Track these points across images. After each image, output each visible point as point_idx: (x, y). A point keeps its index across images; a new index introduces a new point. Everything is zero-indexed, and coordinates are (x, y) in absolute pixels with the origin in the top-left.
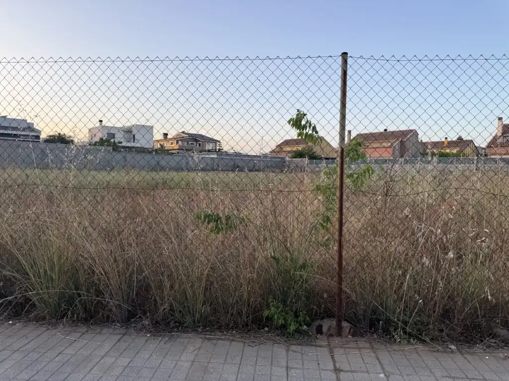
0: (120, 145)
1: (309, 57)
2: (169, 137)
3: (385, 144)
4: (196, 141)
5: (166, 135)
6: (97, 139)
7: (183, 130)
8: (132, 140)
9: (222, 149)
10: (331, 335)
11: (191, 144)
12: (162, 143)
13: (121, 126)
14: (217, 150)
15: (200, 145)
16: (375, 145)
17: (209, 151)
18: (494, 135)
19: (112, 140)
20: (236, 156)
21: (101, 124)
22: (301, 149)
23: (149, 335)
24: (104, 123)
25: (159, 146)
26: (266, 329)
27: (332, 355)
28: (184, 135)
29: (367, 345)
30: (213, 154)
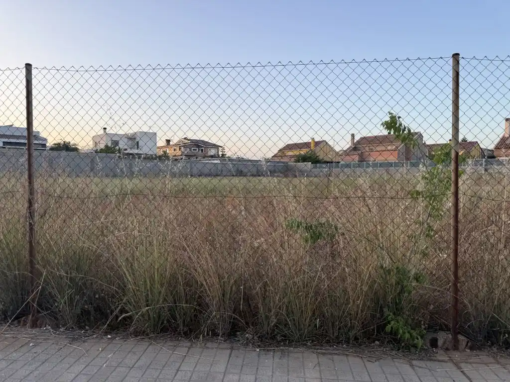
0: (125, 152)
1: (419, 59)
2: (171, 143)
3: (389, 148)
4: (198, 146)
5: (168, 141)
6: (102, 146)
7: (185, 136)
8: (136, 146)
9: (225, 155)
10: (447, 349)
11: (194, 150)
12: (165, 149)
13: (123, 133)
14: (220, 156)
15: (202, 150)
16: (378, 149)
17: (212, 157)
18: (501, 136)
19: (117, 148)
20: (240, 161)
21: (105, 132)
22: (303, 153)
23: (258, 350)
24: (107, 130)
25: (162, 153)
26: (377, 342)
27: (462, 371)
28: (187, 141)
29: (492, 360)
30: (217, 160)
